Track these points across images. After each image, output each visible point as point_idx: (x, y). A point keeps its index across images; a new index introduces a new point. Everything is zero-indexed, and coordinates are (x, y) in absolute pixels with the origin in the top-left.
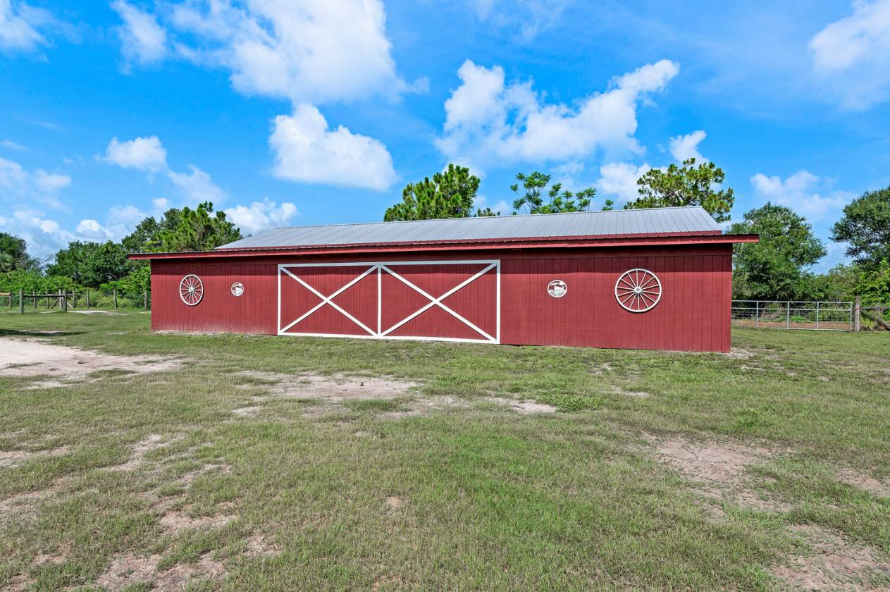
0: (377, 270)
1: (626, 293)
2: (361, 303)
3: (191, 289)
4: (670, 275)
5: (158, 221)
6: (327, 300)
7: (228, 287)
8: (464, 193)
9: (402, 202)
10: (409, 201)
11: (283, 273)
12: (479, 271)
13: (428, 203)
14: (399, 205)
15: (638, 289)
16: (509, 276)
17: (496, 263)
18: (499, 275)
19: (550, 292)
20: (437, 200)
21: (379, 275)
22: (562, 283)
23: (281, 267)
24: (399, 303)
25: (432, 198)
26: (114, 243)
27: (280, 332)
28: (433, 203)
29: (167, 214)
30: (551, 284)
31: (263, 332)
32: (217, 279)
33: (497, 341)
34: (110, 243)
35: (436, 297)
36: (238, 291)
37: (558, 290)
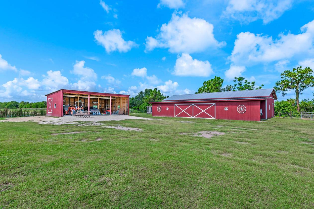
0: (192, 105)
1: (239, 110)
2: (189, 111)
3: (159, 109)
4: (248, 106)
5: (143, 92)
6: (183, 111)
7: (166, 108)
8: (219, 83)
9: (203, 86)
10: (205, 86)
11: (175, 106)
12: (211, 105)
13: (209, 87)
14: (202, 87)
15: (242, 109)
16: (217, 106)
17: (215, 104)
18: (215, 106)
19: (225, 109)
20: (211, 86)
21: (193, 106)
22: (227, 108)
23: (175, 105)
24: (197, 111)
25: (210, 86)
26: (134, 97)
27: (175, 117)
28: (210, 87)
29: (145, 90)
30: (225, 108)
31: (172, 117)
32: (164, 107)
33: (215, 119)
34: (133, 98)
35: (203, 110)
36: (167, 109)
37: (226, 109)
